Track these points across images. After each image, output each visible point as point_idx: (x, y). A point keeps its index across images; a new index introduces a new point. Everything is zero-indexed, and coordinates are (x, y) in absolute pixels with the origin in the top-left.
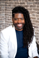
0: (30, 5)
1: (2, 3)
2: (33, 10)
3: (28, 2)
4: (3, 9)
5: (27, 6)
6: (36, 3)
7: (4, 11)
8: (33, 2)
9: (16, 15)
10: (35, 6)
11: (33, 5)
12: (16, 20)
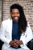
0: (28, 8)
1: (7, 7)
2: (30, 12)
3: (26, 6)
4: (7, 12)
5: (25, 9)
6: (32, 6)
7: (8, 14)
8: (30, 6)
9: (13, 10)
10: (32, 9)
11: (30, 8)
12: (13, 14)
